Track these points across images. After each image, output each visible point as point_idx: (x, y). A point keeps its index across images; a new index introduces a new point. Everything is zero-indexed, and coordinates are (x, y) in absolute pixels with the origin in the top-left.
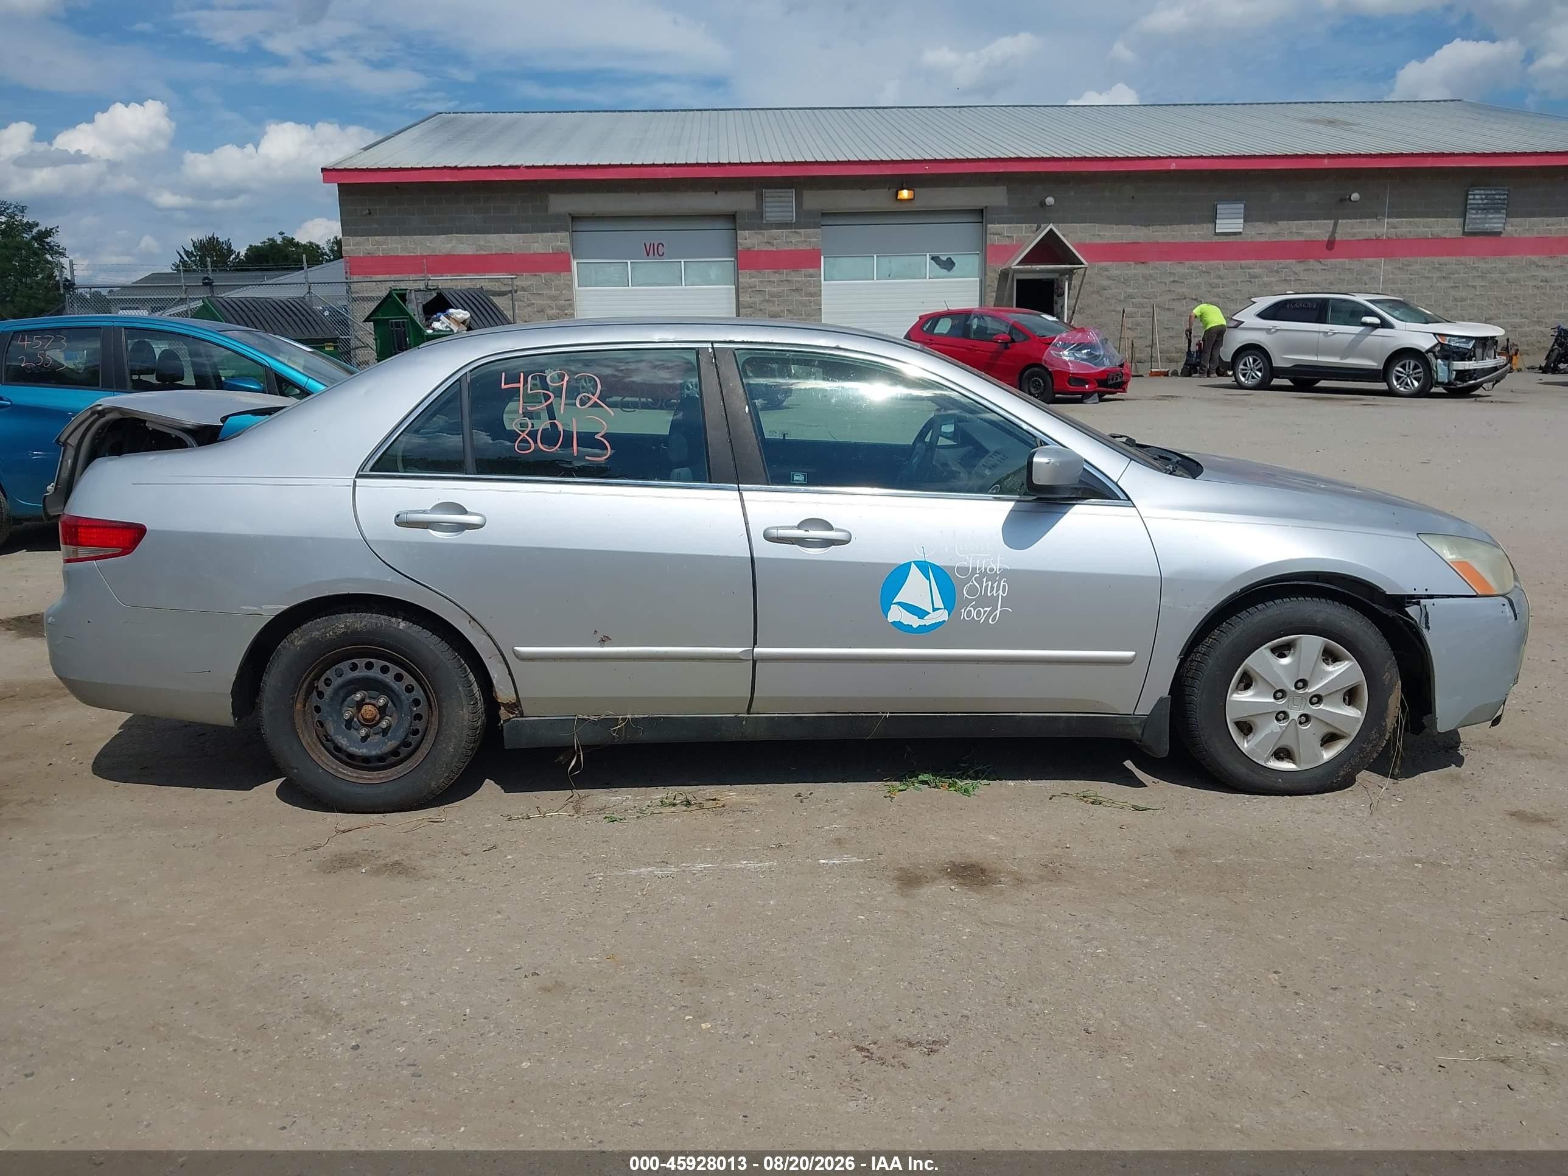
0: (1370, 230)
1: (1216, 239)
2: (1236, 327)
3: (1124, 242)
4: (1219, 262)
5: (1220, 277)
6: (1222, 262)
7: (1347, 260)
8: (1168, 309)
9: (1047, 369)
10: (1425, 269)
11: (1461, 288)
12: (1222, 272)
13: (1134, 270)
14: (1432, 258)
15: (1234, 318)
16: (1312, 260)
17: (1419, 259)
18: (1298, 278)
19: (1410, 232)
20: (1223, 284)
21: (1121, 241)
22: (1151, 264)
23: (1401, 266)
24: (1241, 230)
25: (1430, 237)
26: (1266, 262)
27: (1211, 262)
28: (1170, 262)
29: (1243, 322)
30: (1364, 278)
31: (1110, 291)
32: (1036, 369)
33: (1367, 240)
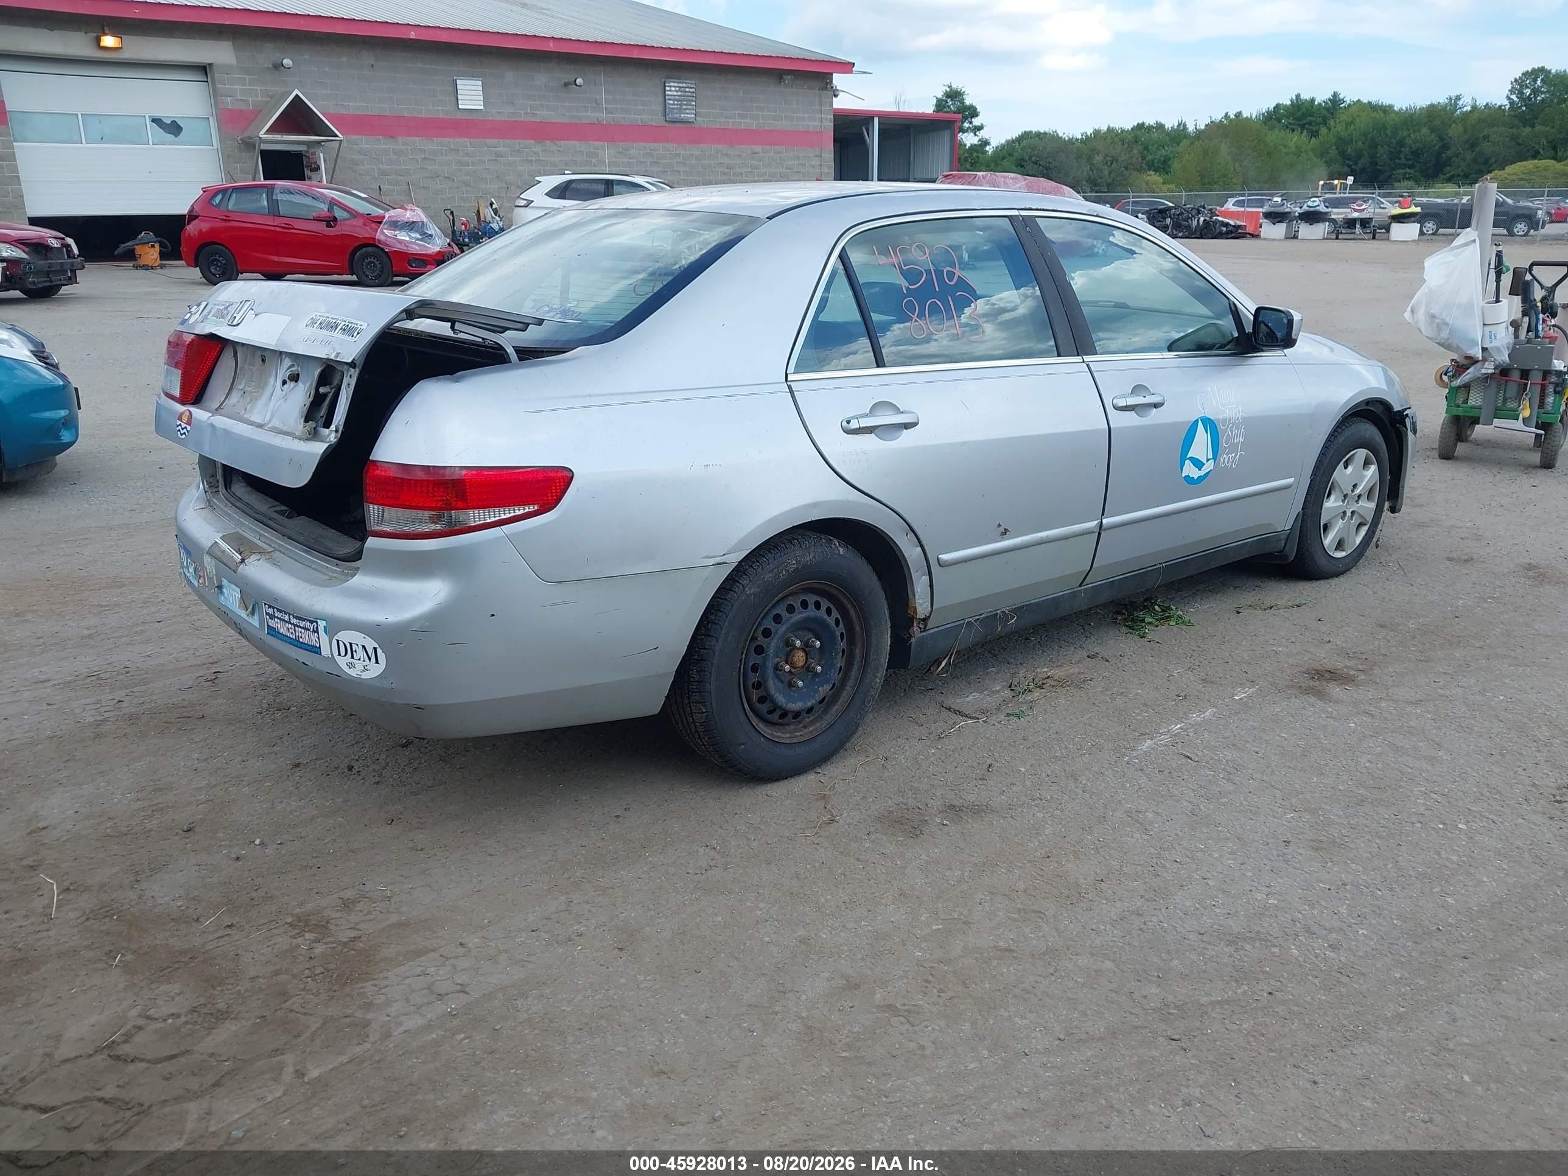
0: (593, 115)
1: (459, 116)
2: (526, 206)
3: (370, 113)
4: (466, 139)
5: (467, 154)
6: (468, 140)
7: (577, 142)
8: (423, 188)
9: (382, 249)
10: (640, 154)
11: (669, 173)
12: (470, 149)
13: (382, 144)
14: (645, 144)
15: (521, 196)
16: (548, 142)
17: (634, 145)
18: (538, 158)
19: (624, 118)
20: (472, 162)
21: (366, 113)
22: (400, 139)
23: (621, 150)
24: (482, 108)
25: (640, 124)
26: (508, 142)
27: (458, 140)
28: (420, 138)
29: (533, 201)
30: (593, 160)
31: (362, 167)
32: (370, 249)
33: (590, 124)
